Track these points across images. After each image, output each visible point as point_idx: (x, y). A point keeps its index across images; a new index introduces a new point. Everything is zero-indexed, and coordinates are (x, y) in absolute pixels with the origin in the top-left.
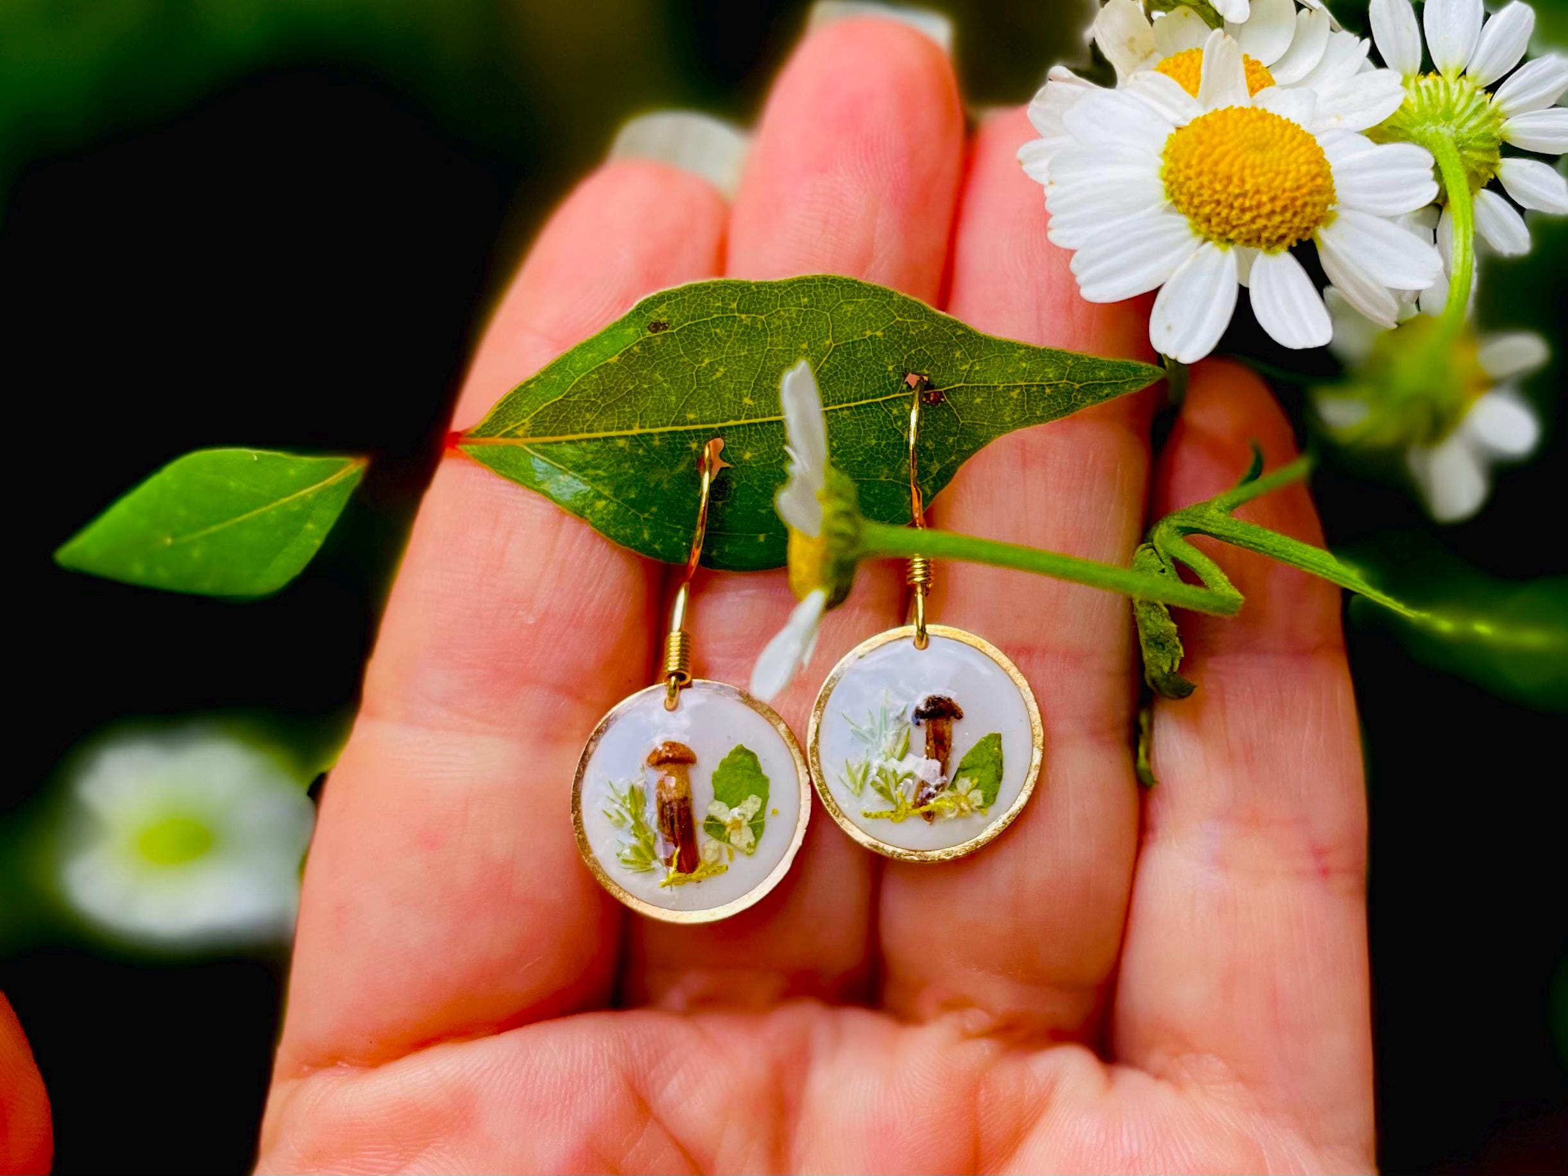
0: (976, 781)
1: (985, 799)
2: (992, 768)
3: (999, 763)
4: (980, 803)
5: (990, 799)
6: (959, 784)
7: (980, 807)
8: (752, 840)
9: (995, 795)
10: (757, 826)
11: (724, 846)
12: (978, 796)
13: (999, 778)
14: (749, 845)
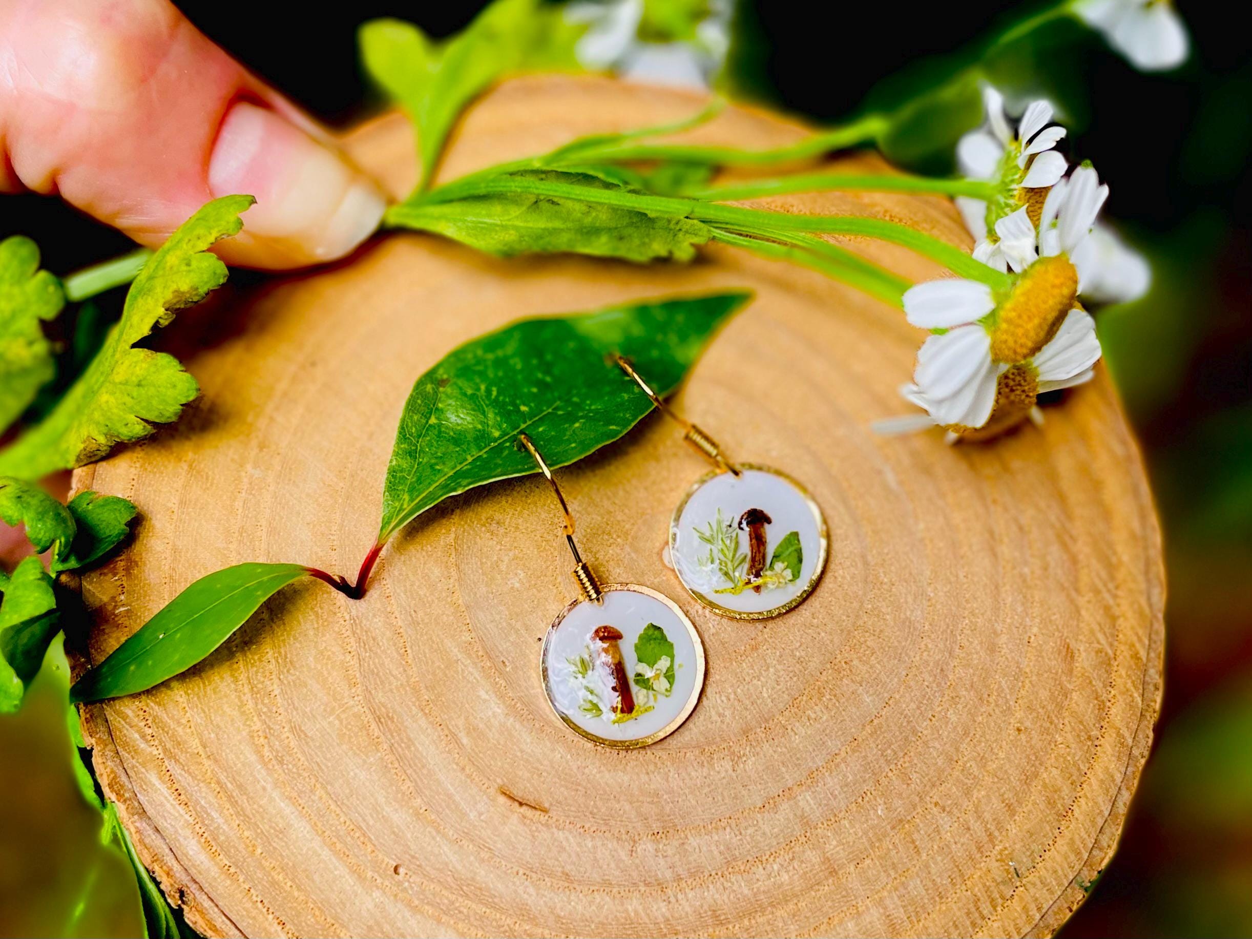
0: (786, 563)
1: (793, 575)
2: (795, 555)
3: (799, 552)
4: (791, 577)
5: (796, 575)
6: (776, 567)
7: (791, 581)
8: (668, 686)
9: (799, 572)
10: (670, 676)
11: (651, 692)
12: (788, 574)
13: (800, 561)
14: (667, 690)
